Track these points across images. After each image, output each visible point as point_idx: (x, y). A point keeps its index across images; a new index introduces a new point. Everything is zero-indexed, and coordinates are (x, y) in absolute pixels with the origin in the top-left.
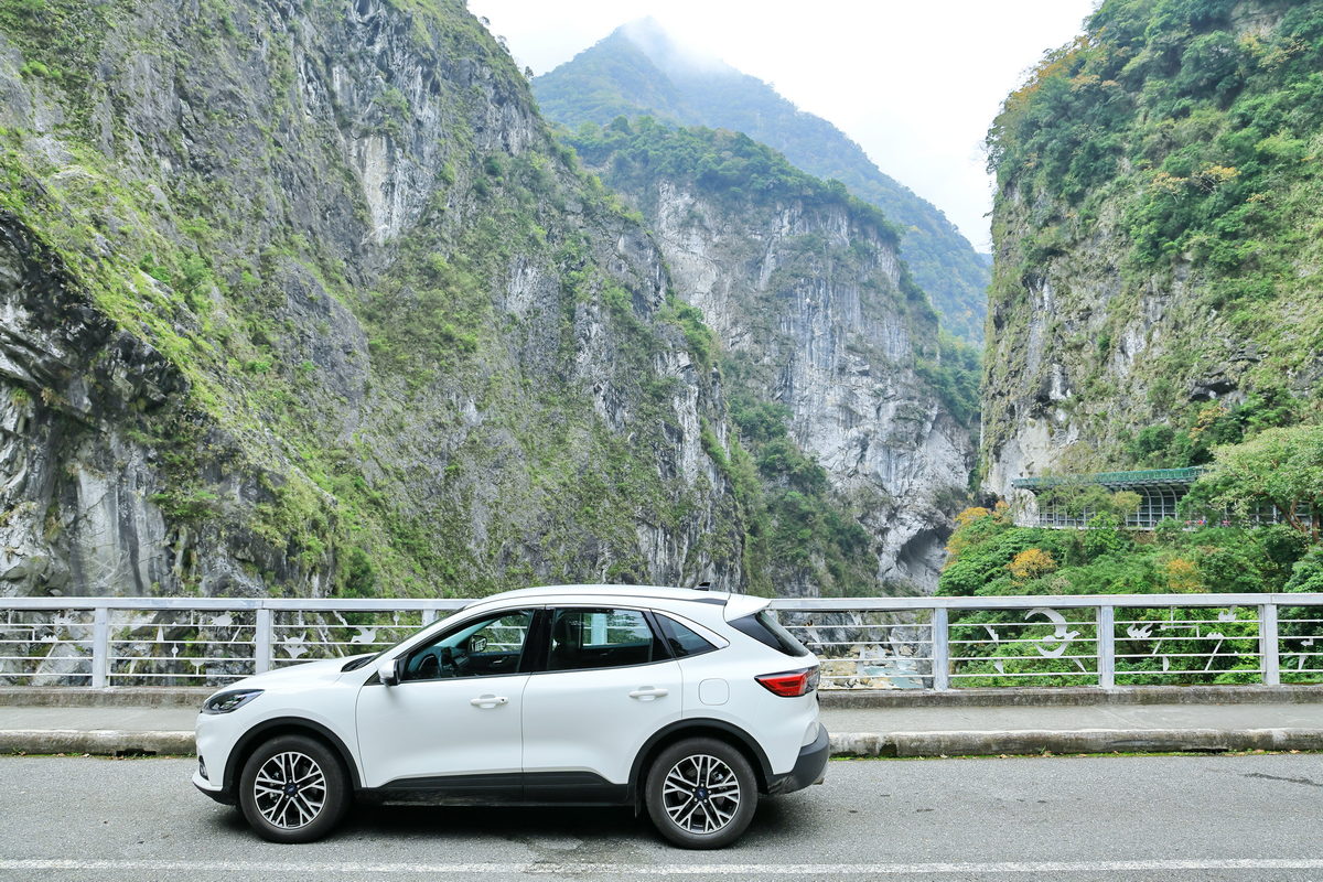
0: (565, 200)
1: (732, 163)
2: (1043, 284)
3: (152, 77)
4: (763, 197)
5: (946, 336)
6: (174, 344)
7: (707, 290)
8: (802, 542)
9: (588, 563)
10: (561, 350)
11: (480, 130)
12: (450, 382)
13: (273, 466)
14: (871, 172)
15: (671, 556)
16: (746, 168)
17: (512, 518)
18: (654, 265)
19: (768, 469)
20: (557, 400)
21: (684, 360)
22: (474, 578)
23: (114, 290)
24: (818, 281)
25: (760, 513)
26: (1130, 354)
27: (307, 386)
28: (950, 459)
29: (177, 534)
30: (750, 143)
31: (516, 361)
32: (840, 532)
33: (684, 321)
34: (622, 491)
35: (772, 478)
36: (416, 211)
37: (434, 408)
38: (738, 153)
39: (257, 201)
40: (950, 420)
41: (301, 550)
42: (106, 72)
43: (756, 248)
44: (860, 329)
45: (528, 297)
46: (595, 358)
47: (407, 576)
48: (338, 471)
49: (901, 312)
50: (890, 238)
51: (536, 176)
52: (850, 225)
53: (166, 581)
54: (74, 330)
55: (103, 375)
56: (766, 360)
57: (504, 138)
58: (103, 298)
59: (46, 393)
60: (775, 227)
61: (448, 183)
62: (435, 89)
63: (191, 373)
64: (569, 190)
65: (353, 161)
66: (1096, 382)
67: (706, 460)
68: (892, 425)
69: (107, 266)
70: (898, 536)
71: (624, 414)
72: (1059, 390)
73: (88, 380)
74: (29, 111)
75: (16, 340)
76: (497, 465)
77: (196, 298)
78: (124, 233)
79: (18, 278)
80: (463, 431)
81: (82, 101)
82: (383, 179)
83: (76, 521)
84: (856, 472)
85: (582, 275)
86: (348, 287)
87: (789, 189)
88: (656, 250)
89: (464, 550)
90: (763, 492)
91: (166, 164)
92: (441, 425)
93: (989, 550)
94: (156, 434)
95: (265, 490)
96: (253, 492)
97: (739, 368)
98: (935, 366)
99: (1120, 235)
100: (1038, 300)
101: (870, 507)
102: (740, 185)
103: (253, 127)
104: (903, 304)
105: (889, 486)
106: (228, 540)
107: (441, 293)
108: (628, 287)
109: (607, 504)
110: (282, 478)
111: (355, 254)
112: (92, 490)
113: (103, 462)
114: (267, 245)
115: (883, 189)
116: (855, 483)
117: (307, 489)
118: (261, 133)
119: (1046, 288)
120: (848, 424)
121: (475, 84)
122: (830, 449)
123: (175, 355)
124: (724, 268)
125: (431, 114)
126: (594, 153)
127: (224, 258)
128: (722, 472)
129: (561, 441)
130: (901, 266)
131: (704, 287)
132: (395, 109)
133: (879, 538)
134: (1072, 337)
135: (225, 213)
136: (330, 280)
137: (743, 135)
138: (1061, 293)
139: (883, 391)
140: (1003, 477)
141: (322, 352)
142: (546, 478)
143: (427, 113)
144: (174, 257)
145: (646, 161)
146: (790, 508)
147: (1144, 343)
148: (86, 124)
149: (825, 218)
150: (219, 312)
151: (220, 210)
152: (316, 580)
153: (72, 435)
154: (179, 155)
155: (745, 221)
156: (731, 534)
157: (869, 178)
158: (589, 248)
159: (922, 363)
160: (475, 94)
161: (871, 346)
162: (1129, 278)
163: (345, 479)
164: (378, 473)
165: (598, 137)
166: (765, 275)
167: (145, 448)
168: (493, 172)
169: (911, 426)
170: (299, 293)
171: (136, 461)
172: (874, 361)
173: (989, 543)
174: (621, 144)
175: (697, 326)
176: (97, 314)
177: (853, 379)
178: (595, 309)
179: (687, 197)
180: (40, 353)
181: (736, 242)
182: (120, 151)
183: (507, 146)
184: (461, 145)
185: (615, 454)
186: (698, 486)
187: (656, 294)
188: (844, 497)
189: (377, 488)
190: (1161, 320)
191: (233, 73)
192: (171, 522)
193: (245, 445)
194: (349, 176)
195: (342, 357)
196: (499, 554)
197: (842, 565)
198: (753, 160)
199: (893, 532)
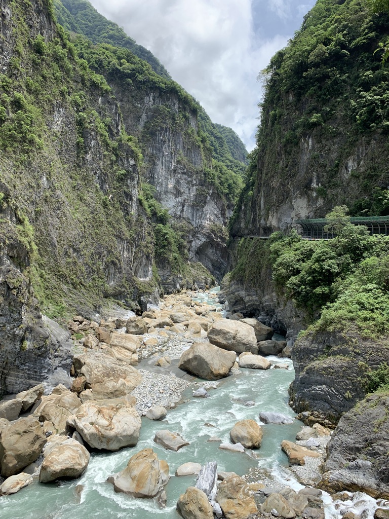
0: (73, 74)
1: (127, 66)
2: (309, 138)
4: (141, 85)
15: (129, 253)
16: (134, 70)
17: (67, 235)
18: (116, 113)
20: (78, 177)
21: (132, 162)
24: (166, 129)
26: (349, 170)
28: (216, 212)
37: (28, 178)
40: (216, 195)
43: (138, 110)
45: (61, 124)
46: (93, 157)
50: (194, 111)
52: (179, 104)
60: (146, 101)
64: (74, 69)
66: (332, 180)
68: (195, 197)
70: (196, 244)
71: (107, 186)
72: (315, 183)
80: (41, 190)
84: (180, 216)
85: (84, 115)
87: (154, 83)
88: (117, 106)
89: (46, 251)
92: (31, 187)
98: (211, 171)
100: (306, 145)
101: (186, 231)
102: (131, 78)
104: (200, 143)
105: (193, 223)
108: (105, 124)
119: (310, 140)
120: (177, 196)
128: (147, 215)
130: (198, 125)
133: (189, 245)
134: (322, 161)
138: (317, 142)
139: (191, 181)
146: (158, 231)
147: (356, 165)
149: (168, 99)
155: (133, 97)
158: (86, 101)
159: (207, 170)
161: (187, 161)
166: (142, 123)
169: (202, 197)
172: (188, 168)
177: (179, 176)
178: (93, 133)
184: (22, 34)
185: (104, 205)
187: (117, 128)
188: (175, 227)
190: (365, 156)
196: (62, 252)
198: (136, 66)
199: (194, 242)
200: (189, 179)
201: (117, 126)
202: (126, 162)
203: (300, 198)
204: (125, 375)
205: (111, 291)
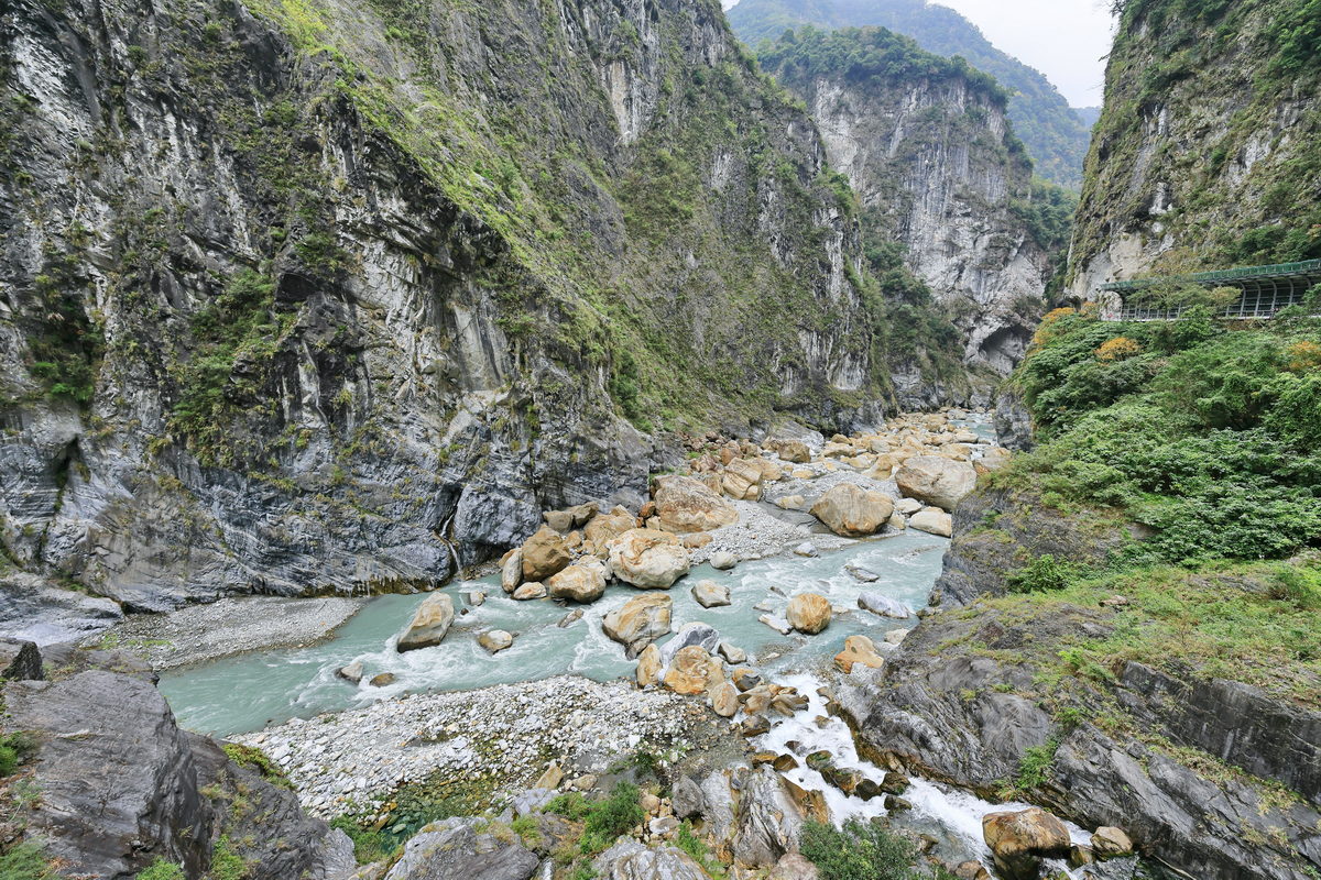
0: (749, 99)
1: (875, 54)
2: (1160, 110)
3: (465, 30)
4: (896, 80)
5: (1037, 179)
6: (497, 218)
7: (850, 162)
8: (910, 338)
9: (767, 355)
10: (748, 213)
11: (688, 48)
12: (677, 240)
13: (568, 299)
14: (985, 48)
15: (821, 350)
16: (884, 58)
17: (719, 328)
18: (814, 143)
19: (888, 290)
20: (746, 248)
21: (834, 214)
22: (697, 366)
23: (456, 184)
24: (936, 145)
25: (882, 320)
26: (1247, 163)
27: (588, 248)
28: (1029, 276)
29: (514, 343)
30: (889, 35)
31: (718, 223)
32: (938, 331)
33: (834, 184)
34: (789, 308)
35: (891, 296)
36: (648, 118)
37: (668, 258)
38: (880, 45)
39: (543, 120)
40: (1034, 245)
41: (589, 352)
42: (436, 29)
43: (888, 124)
44: (966, 180)
45: (726, 176)
46: (771, 217)
47: (657, 366)
48: (610, 301)
49: (1002, 163)
50: (999, 101)
51: (729, 82)
52: (966, 96)
53: (512, 373)
54: (434, 213)
55: (457, 243)
56: (891, 211)
57: (705, 53)
58: (448, 188)
59: (426, 256)
60: (904, 105)
61: (668, 94)
62: (655, 17)
63: (510, 239)
64: (753, 90)
65: (604, 84)
66: (1203, 194)
67: (847, 285)
68: (985, 253)
69: (451, 169)
70: (982, 333)
71: (791, 256)
72: (1160, 205)
73: (448, 246)
74: (394, 65)
75: (403, 222)
76: (709, 294)
77: (513, 191)
78: (461, 147)
79: (395, 178)
80: (686, 272)
81: (424, 54)
82: (624, 96)
83: (457, 337)
84: (953, 288)
85: (762, 156)
86: (608, 179)
87: (919, 70)
88: (815, 131)
89: (690, 349)
90: (884, 305)
91: (483, 97)
92: (672, 269)
93: (1074, 340)
94: (494, 281)
95: (563, 314)
96: (557, 316)
97: (873, 218)
98: (1026, 204)
99: (1263, 45)
100: (1152, 126)
101: (962, 313)
102: (879, 73)
103: (535, 62)
104: (1005, 156)
105: (978, 298)
106: (544, 347)
107: (668, 178)
108: (794, 162)
109: (779, 317)
110: (574, 306)
111: (611, 155)
112: (463, 318)
113: (466, 301)
114: (554, 152)
115: (994, 62)
116: (952, 296)
117: (591, 313)
118: (540, 67)
119: (1163, 113)
120: (949, 255)
121: (683, 10)
122: (935, 273)
123: (498, 227)
124: (862, 143)
125: (653, 39)
126: (770, 63)
127: (528, 163)
128: (858, 293)
129: (749, 277)
130: (1006, 124)
131: (847, 160)
132: (628, 37)
133: (967, 334)
134: (1183, 155)
135: (525, 131)
136: (596, 174)
137: (884, 29)
138: (1179, 116)
139: (980, 227)
140: (1088, 284)
141: (595, 224)
142: (740, 301)
143: (650, 38)
144: (496, 162)
145: (807, 64)
146: (903, 315)
147: (1267, 150)
148: (430, 71)
149: (946, 92)
150: (528, 200)
151: (521, 128)
152: (601, 370)
153: (447, 284)
154: (491, 89)
155: (881, 103)
156: (863, 334)
157: (982, 54)
158: (767, 135)
159: (1015, 202)
160: (684, 18)
161: (974, 193)
162: (1265, 87)
163: (615, 307)
164: (635, 302)
165: (772, 50)
166: (894, 145)
167: (488, 290)
168: (698, 82)
169: (1000, 253)
170: (577, 184)
171: (485, 298)
172: (974, 204)
173: (1075, 335)
174: (788, 53)
175: (844, 188)
176: (446, 200)
177: (957, 220)
178: (772, 181)
179: (837, 90)
180: (418, 230)
181: (874, 121)
182: (454, 90)
183: (707, 59)
184: (675, 63)
185: (784, 282)
186: (841, 303)
187: (815, 165)
188: (943, 307)
189: (635, 312)
190: (1294, 125)
191: (517, 21)
192: (509, 336)
193: (549, 286)
194: (602, 97)
195: (608, 228)
196: (711, 351)
197: (938, 354)
198: (891, 49)
199: (978, 330)
200: (977, 224)
201: (816, 162)
202: (824, 215)
203: (1126, 239)
204: (710, 507)
205: (787, 402)
